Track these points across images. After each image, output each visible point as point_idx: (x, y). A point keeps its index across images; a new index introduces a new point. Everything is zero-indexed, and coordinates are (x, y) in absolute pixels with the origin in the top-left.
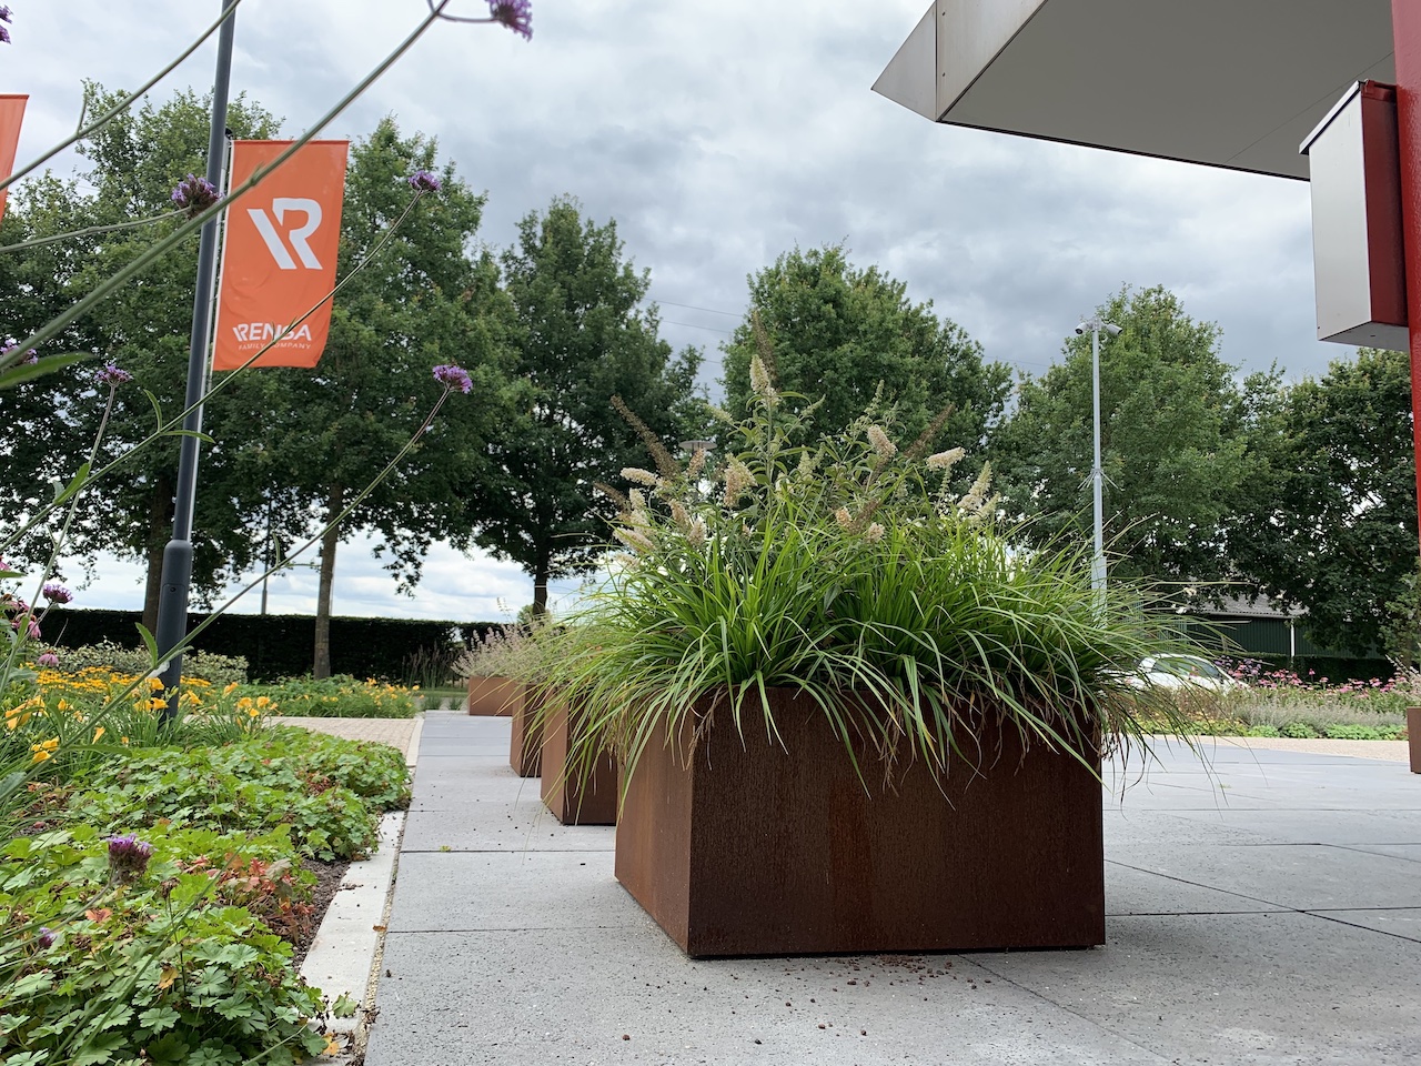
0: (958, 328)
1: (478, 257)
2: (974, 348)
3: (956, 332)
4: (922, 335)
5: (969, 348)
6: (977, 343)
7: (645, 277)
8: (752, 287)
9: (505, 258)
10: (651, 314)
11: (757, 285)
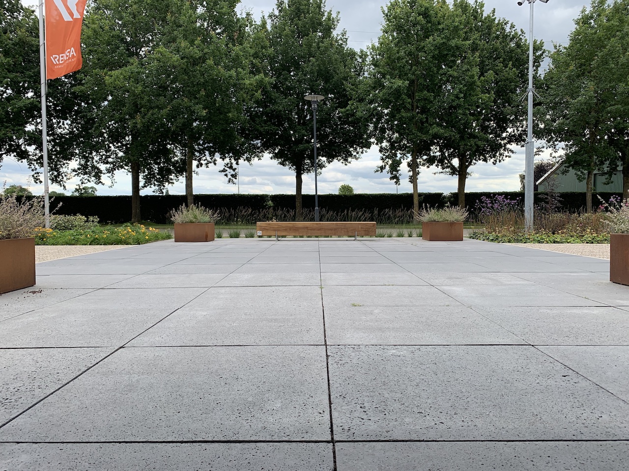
0: (510, 23)
1: (244, 16)
2: (520, 33)
3: (509, 25)
4: (489, 29)
5: (516, 34)
6: (521, 30)
7: (337, 16)
8: (384, 14)
9: (270, 16)
10: (343, 36)
11: (386, 12)
